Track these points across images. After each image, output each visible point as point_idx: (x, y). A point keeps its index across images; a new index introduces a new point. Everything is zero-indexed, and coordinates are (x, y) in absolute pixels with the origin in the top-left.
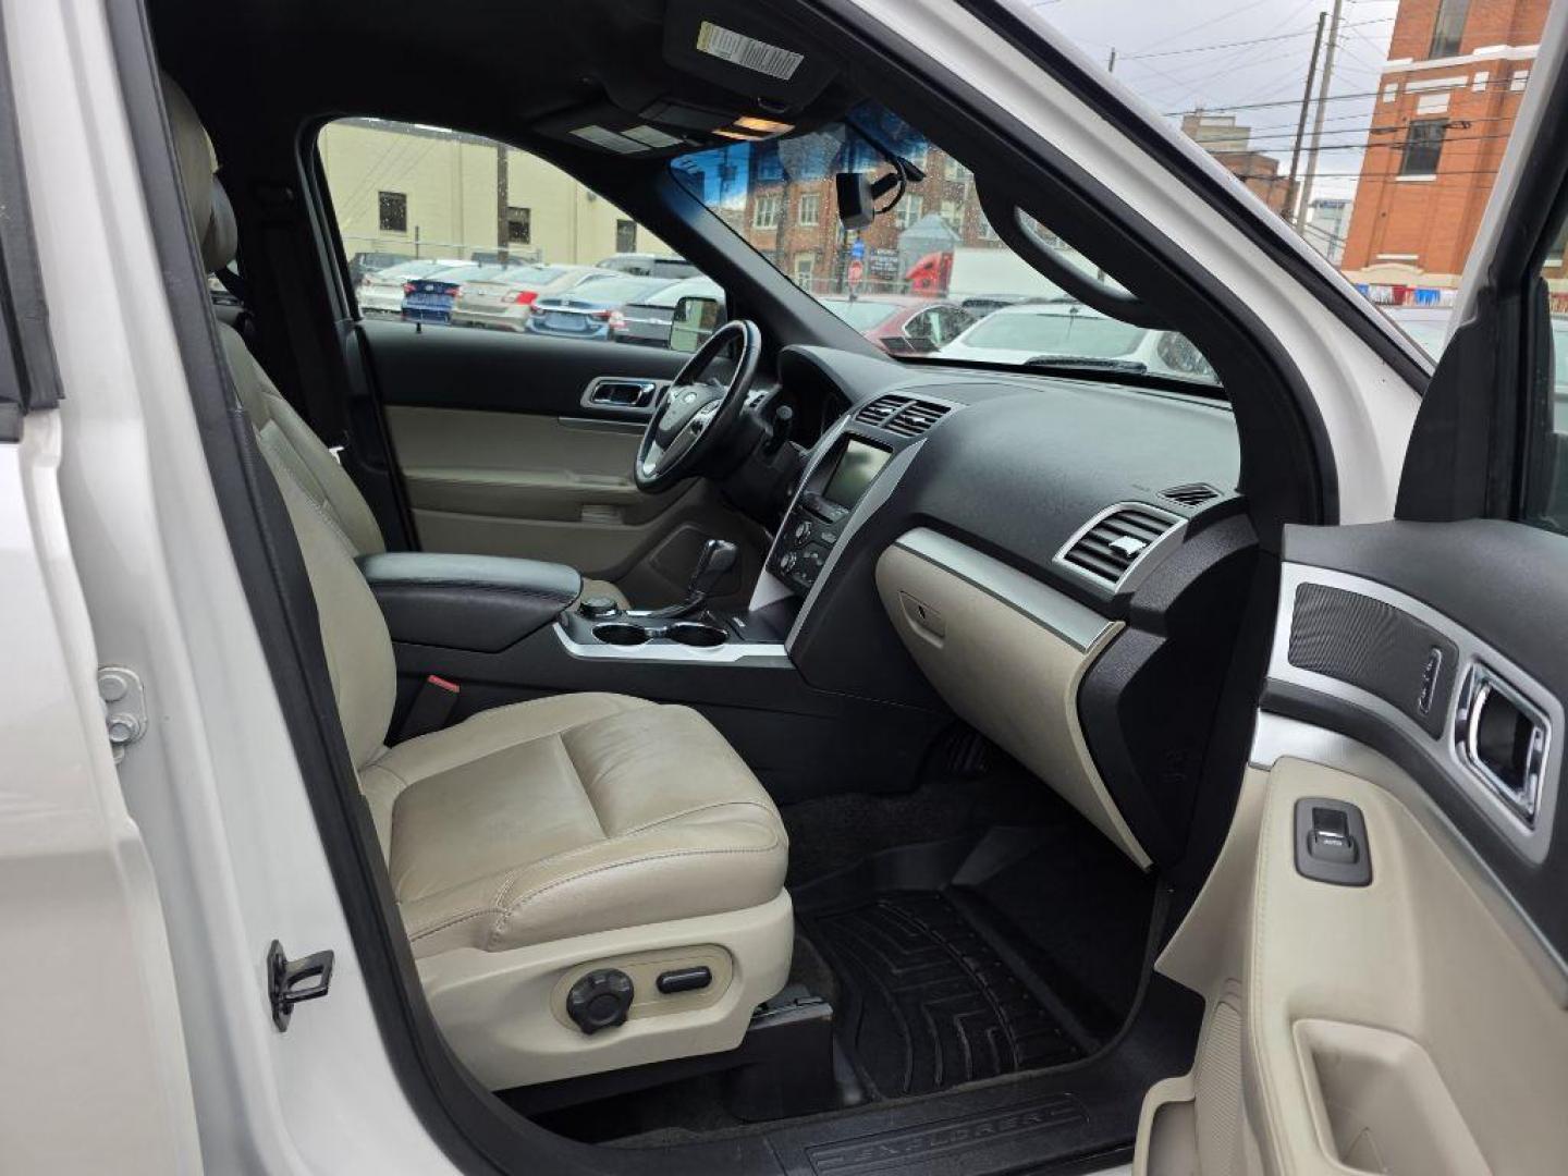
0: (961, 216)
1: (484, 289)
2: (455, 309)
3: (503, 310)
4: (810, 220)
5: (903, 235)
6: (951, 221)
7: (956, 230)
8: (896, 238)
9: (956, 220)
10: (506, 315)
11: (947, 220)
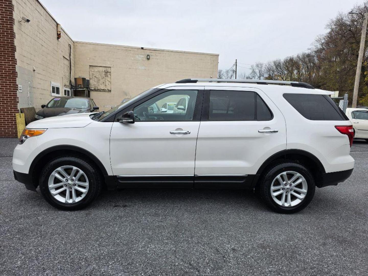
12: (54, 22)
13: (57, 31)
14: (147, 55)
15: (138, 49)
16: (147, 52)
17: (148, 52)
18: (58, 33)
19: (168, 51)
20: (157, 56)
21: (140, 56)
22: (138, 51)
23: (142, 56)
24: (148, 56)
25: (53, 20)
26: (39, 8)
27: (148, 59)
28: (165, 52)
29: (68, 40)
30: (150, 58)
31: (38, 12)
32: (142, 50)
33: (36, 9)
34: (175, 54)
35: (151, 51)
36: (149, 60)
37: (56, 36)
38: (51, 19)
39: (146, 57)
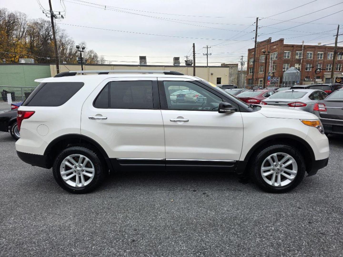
0: (300, 66)
1: (190, 95)
2: (185, 99)
3: (193, 98)
4: (262, 72)
5: (285, 72)
6: (298, 68)
7: (299, 70)
8: (283, 73)
9: (299, 68)
10: (193, 99)
11: (296, 68)
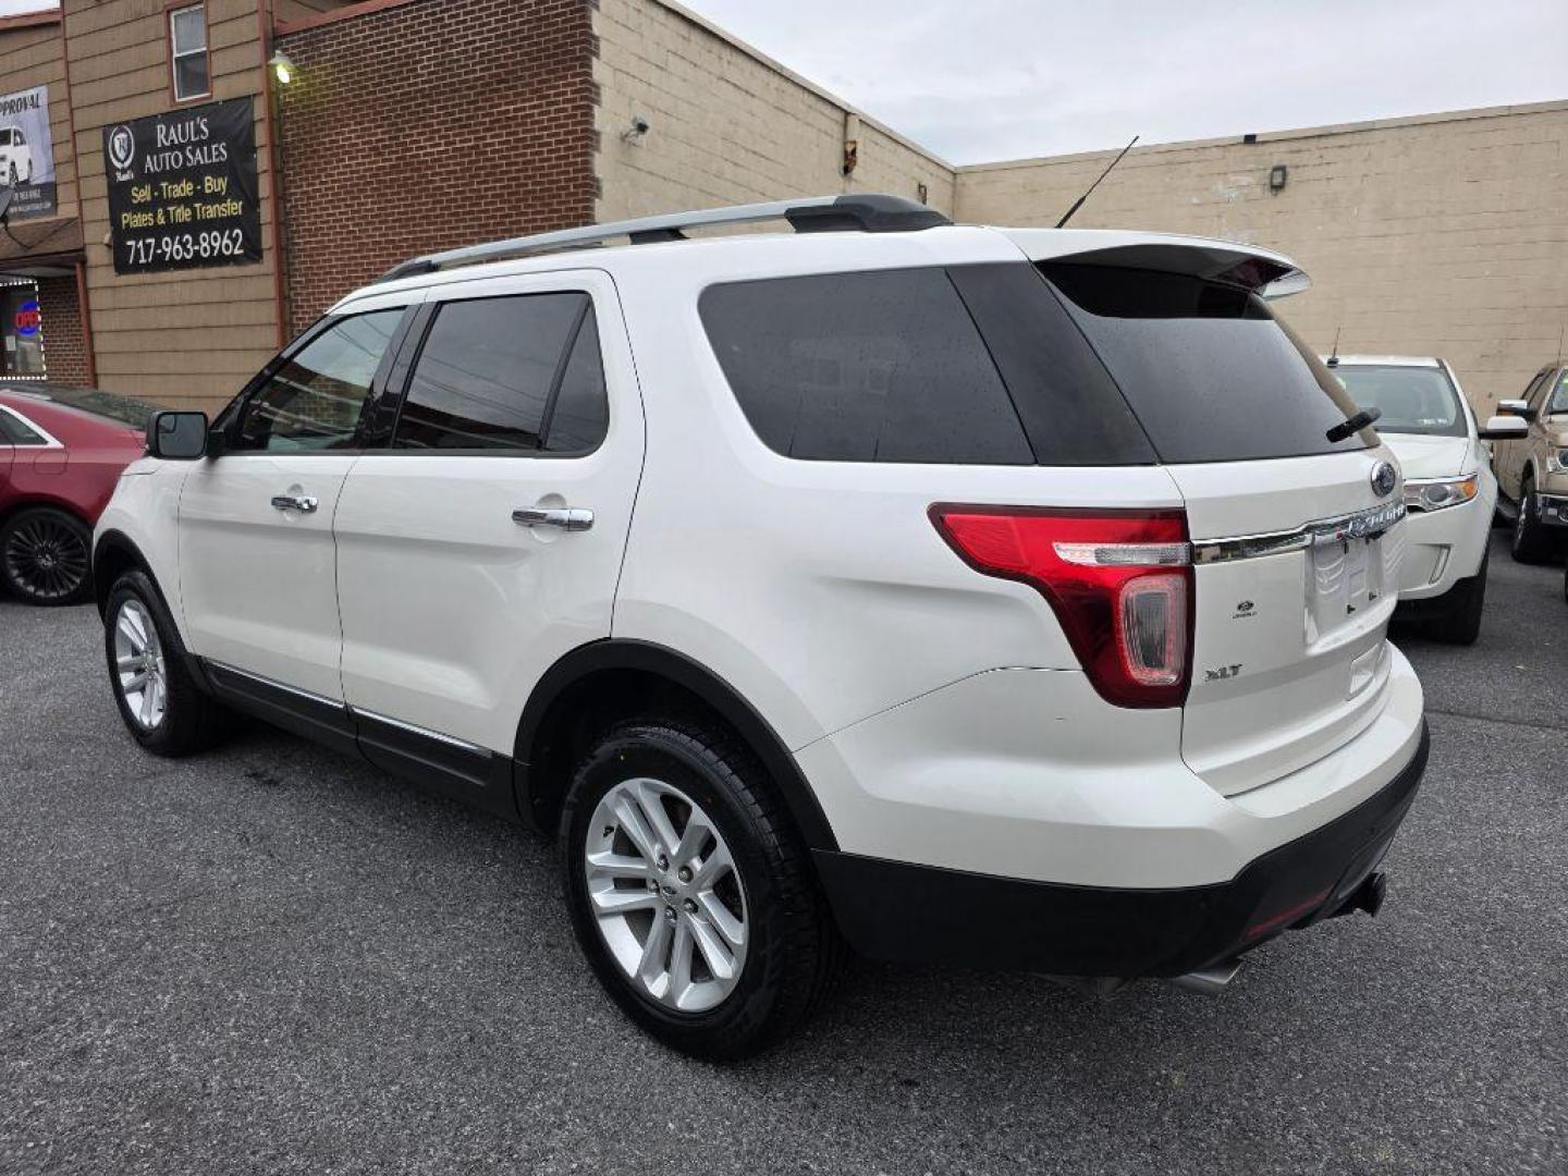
12: (828, 110)
13: (845, 143)
14: (1269, 171)
15: (1224, 146)
16: (1271, 154)
17: (1278, 156)
18: (846, 152)
19: (1402, 126)
20: (1328, 163)
21: (1232, 178)
22: (1224, 157)
23: (1245, 180)
24: (1279, 174)
25: (820, 106)
26: (742, 70)
27: (1277, 188)
28: (1378, 136)
29: (916, 169)
30: (1288, 181)
31: (735, 85)
32: (1249, 149)
33: (721, 78)
34: (1438, 137)
35: (1295, 146)
36: (1281, 195)
37: (836, 162)
38: (811, 100)
39: (1267, 181)
